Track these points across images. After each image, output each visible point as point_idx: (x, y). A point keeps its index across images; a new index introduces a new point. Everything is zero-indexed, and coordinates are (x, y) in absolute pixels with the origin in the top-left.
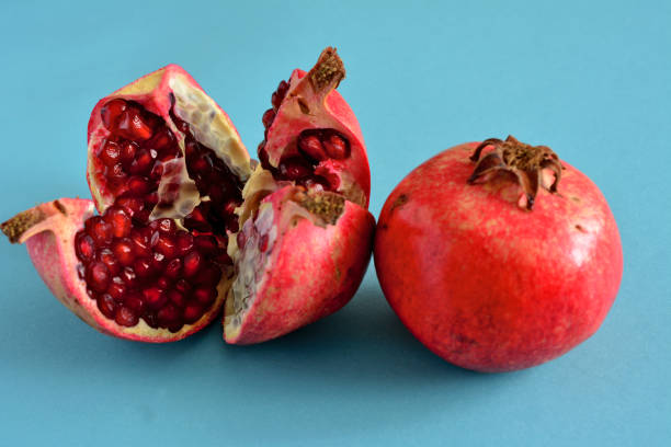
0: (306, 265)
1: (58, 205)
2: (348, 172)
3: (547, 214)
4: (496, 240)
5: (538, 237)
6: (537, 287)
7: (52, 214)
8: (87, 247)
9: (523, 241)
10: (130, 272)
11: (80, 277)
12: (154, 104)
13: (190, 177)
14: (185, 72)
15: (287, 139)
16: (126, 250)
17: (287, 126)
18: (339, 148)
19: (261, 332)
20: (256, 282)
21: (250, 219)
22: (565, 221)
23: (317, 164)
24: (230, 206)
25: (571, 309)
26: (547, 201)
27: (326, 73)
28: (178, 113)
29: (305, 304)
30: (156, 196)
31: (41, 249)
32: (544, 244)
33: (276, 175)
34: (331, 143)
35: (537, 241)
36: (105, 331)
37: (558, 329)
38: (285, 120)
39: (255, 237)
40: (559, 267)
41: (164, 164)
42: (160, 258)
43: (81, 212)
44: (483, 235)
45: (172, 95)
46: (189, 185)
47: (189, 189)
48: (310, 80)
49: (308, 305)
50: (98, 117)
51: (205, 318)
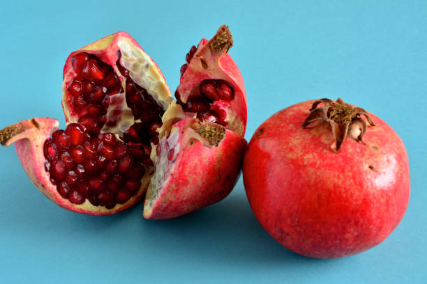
0: (198, 171)
1: (34, 122)
2: (232, 109)
3: (349, 155)
4: (309, 168)
5: (338, 170)
6: (332, 205)
7: (29, 128)
8: (53, 150)
9: (327, 171)
10: (81, 168)
11: (46, 170)
12: (106, 57)
13: (128, 106)
14: (129, 36)
15: (194, 85)
16: (80, 153)
17: (193, 76)
18: (227, 93)
19: (165, 213)
20: (164, 180)
21: (165, 137)
22: (361, 162)
23: (212, 103)
24: (155, 126)
25: (356, 223)
26: (352, 147)
27: (221, 43)
28: (123, 63)
29: (196, 196)
30: (105, 118)
31: (22, 150)
32: (341, 176)
33: (185, 108)
34: (222, 89)
35: (337, 173)
36: (62, 206)
37: (348, 236)
38: (192, 72)
39: (167, 149)
40: (349, 193)
41: (111, 97)
42: (103, 159)
43: (49, 128)
44: (301, 163)
45: (119, 51)
46: (127, 111)
47: (128, 114)
48: (210, 47)
49: (198, 198)
50: (70, 64)
51: (132, 200)
